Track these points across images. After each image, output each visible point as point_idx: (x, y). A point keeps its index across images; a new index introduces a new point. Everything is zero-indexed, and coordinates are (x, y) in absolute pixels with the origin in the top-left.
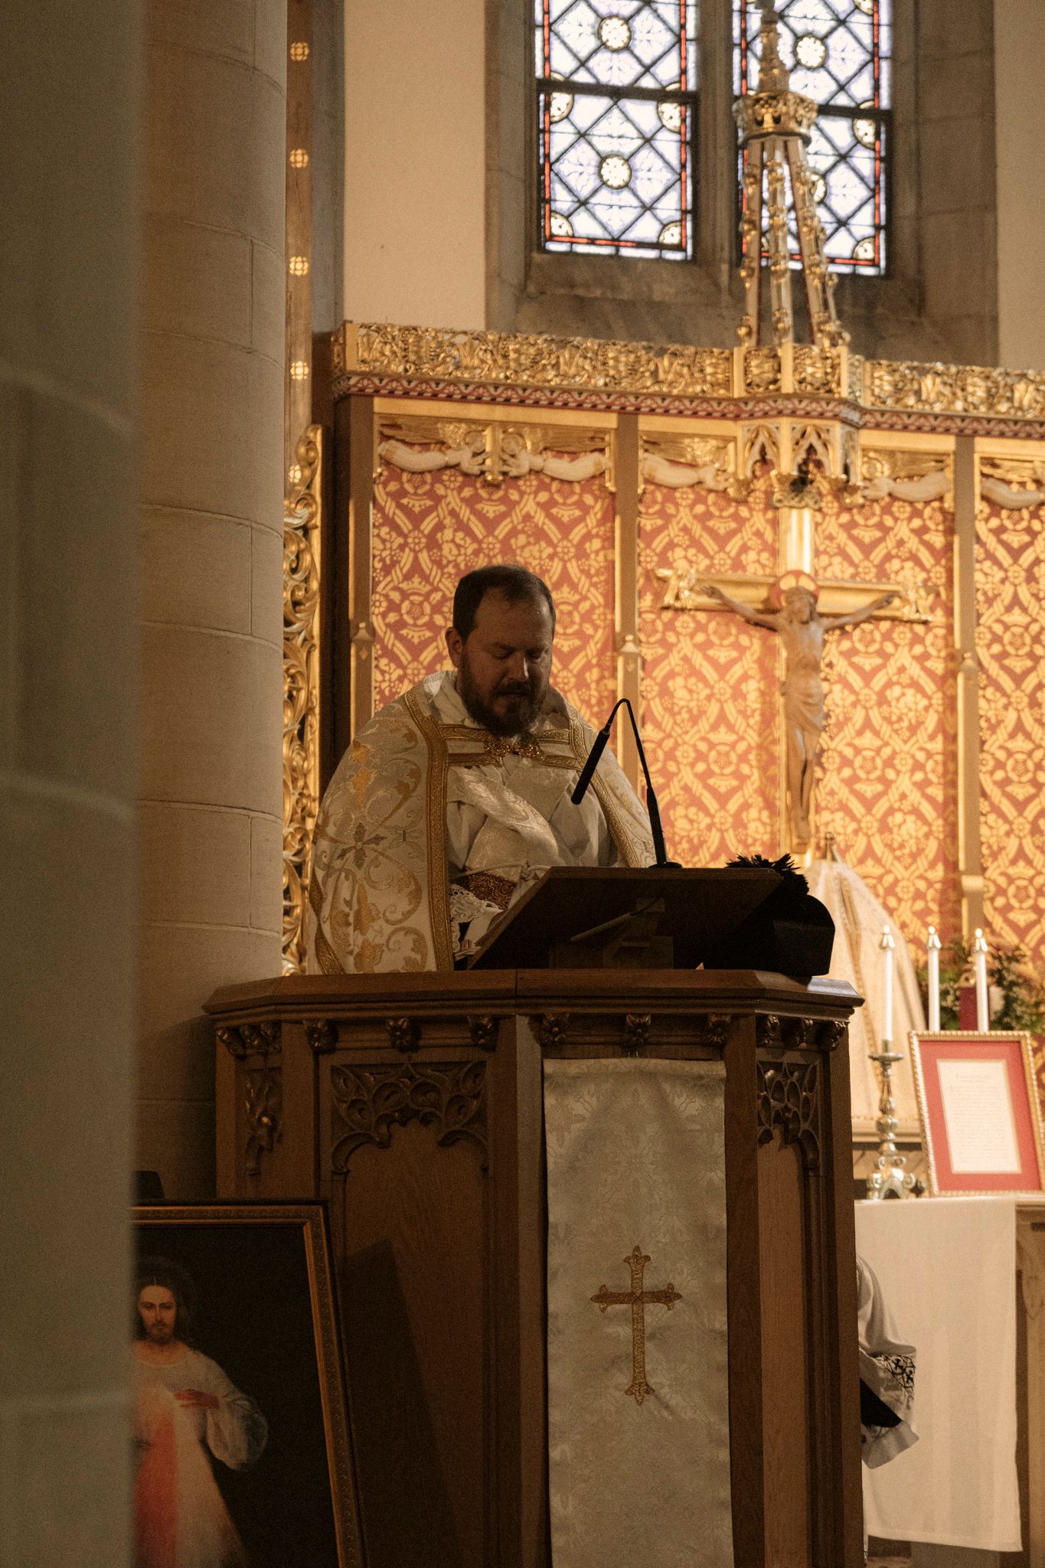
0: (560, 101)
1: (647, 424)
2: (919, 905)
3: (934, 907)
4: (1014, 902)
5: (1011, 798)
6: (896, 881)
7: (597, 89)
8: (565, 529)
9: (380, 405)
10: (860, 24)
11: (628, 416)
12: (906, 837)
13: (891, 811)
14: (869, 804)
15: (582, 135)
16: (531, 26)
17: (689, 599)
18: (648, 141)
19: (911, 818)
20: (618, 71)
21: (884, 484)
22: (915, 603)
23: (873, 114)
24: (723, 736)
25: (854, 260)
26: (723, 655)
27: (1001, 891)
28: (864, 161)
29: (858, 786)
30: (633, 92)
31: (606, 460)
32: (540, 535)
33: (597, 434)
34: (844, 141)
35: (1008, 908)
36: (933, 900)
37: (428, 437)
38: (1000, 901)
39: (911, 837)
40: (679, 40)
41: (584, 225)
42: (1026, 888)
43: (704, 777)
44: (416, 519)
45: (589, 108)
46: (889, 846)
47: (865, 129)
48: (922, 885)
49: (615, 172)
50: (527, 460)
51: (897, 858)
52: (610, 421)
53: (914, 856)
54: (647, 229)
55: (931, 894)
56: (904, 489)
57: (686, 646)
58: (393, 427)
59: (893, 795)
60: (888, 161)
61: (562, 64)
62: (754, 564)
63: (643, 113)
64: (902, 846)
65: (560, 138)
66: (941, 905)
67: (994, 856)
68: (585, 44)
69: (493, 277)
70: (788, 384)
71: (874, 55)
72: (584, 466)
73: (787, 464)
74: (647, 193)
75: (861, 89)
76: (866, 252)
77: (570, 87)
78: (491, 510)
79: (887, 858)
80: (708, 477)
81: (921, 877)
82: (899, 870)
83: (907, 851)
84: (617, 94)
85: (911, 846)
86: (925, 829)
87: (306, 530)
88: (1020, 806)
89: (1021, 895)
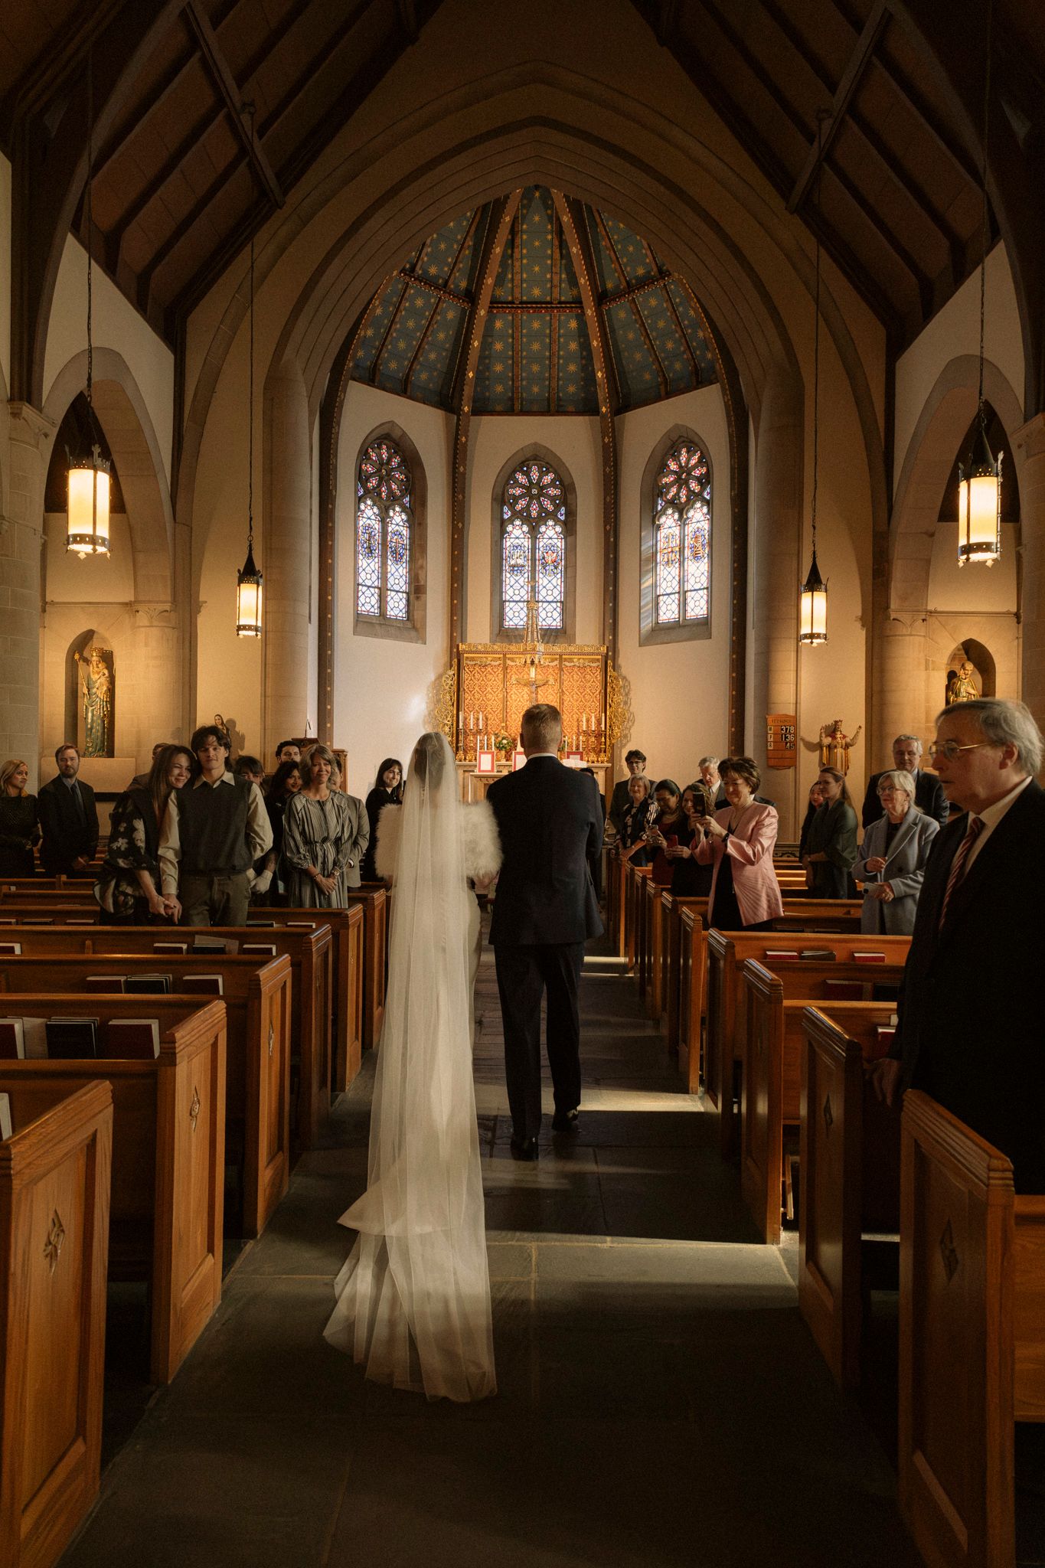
0: (507, 604)
1: (507, 656)
7: (513, 601)
8: (495, 672)
9: (465, 655)
10: (558, 587)
11: (505, 655)
15: (511, 609)
16: (502, 592)
17: (514, 682)
18: (522, 609)
20: (517, 598)
21: (547, 664)
22: (551, 681)
23: (561, 602)
24: (520, 703)
25: (557, 626)
26: (520, 691)
28: (558, 610)
30: (520, 601)
31: (501, 662)
32: (491, 674)
33: (499, 658)
34: (555, 607)
37: (472, 659)
40: (528, 592)
41: (511, 623)
43: (517, 710)
44: (471, 672)
45: (512, 604)
47: (559, 604)
49: (516, 614)
50: (488, 662)
52: (502, 656)
54: (522, 623)
56: (551, 664)
57: (514, 690)
58: (467, 658)
60: (563, 609)
61: (508, 598)
62: (525, 677)
63: (521, 604)
65: (507, 609)
68: (512, 594)
69: (491, 633)
70: (528, 649)
71: (561, 592)
72: (497, 663)
73: (529, 661)
74: (522, 617)
75: (558, 598)
76: (559, 624)
77: (509, 601)
78: (483, 670)
80: (518, 664)
84: (517, 602)
87: (454, 675)
88: (570, 713)
89: (570, 727)
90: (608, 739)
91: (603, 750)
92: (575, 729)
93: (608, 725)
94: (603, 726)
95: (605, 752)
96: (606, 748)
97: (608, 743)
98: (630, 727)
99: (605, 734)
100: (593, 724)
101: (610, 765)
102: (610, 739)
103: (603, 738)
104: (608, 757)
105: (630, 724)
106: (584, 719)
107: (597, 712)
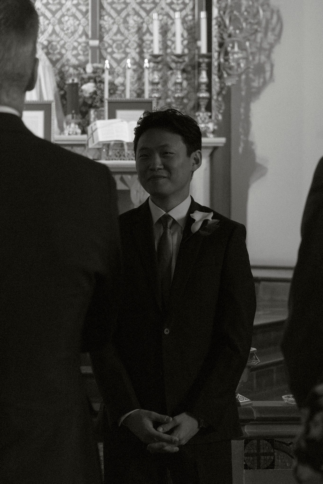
2: (75, 52)
3: (81, 52)
4: (116, 50)
5: (115, 9)
6: (65, 43)
12: (70, 26)
13: (63, 16)
14: (54, 13)
19: (71, 18)
27: (110, 46)
29: (49, 6)
35: (113, 52)
36: (81, 50)
38: (109, 50)
39: (71, 25)
42: (120, 45)
46: (62, 30)
48: (76, 44)
51: (66, 34)
53: (73, 33)
55: (80, 48)
59: (64, 9)
64: (68, 29)
66: (84, 52)
67: (108, 32)
79: (62, 34)
81: (76, 41)
82: (66, 38)
83: (70, 31)
85: (72, 29)
86: (77, 22)
88: (119, 13)
89: (119, 47)
90: (215, 78)
91: (203, 104)
92: (133, 53)
93: (215, 41)
94: (203, 44)
95: (209, 108)
96: (210, 99)
97: (216, 88)
98: (272, 46)
99: (209, 65)
100: (178, 39)
101: (222, 140)
102: (220, 77)
103: (204, 74)
104: (218, 123)
105: (271, 37)
106: (155, 28)
107: (188, 10)
